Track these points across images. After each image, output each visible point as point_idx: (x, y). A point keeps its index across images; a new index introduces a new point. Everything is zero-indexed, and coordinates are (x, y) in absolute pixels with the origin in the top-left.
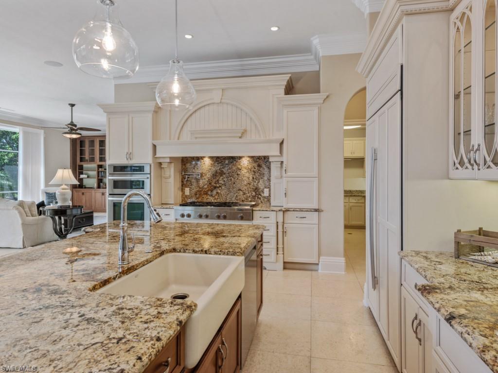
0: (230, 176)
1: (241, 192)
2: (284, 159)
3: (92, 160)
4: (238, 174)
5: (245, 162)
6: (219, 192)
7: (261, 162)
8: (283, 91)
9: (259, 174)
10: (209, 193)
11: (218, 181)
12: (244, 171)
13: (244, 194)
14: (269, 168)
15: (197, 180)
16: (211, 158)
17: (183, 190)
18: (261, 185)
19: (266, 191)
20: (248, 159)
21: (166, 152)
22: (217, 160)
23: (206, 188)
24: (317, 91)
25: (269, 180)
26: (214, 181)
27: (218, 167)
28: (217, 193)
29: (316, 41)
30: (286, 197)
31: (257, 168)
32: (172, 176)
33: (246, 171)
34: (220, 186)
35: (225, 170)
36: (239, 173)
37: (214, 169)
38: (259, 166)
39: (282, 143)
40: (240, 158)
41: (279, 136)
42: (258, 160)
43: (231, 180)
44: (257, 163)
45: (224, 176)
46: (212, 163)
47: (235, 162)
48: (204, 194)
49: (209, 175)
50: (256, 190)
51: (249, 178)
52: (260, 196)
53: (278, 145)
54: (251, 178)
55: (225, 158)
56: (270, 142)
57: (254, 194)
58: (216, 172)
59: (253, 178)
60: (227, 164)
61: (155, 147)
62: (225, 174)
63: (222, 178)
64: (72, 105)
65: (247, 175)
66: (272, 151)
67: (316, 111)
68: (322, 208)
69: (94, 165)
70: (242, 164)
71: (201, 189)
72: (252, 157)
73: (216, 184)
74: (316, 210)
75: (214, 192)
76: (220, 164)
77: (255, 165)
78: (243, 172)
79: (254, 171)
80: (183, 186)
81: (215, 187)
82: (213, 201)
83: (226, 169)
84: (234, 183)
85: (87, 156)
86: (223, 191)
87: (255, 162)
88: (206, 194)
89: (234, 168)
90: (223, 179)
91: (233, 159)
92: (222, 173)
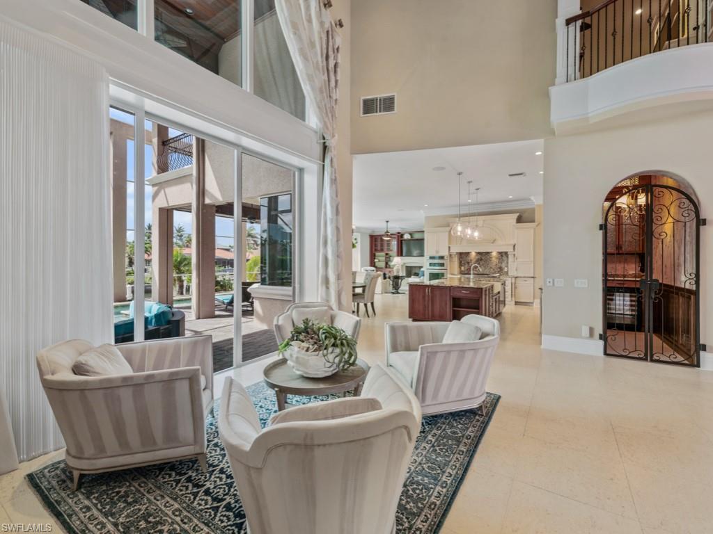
0: (486, 261)
1: (492, 269)
2: (515, 253)
3: (382, 250)
4: (490, 260)
5: (494, 254)
7: (503, 255)
8: (515, 221)
9: (502, 260)
11: (479, 263)
12: (494, 259)
14: (508, 257)
15: (468, 263)
16: (476, 253)
17: (460, 268)
18: (503, 266)
19: (506, 269)
20: (496, 253)
21: (455, 250)
22: (479, 253)
24: (533, 221)
25: (507, 263)
26: (477, 263)
27: (479, 257)
29: (532, 198)
30: (516, 271)
32: (456, 260)
34: (480, 266)
37: (477, 257)
38: (502, 256)
39: (514, 246)
40: (492, 252)
41: (512, 242)
43: (487, 263)
46: (476, 255)
47: (489, 255)
49: (474, 261)
50: (500, 268)
52: (502, 271)
53: (512, 247)
54: (497, 262)
55: (483, 253)
56: (508, 245)
57: (499, 270)
58: (479, 259)
59: (499, 262)
60: (484, 256)
61: (449, 247)
62: (483, 260)
63: (481, 262)
64: (387, 222)
66: (510, 250)
67: (532, 231)
68: (536, 276)
69: (383, 254)
70: (492, 256)
72: (498, 252)
74: (533, 277)
77: (500, 256)
79: (499, 259)
80: (461, 265)
83: (484, 258)
84: (488, 265)
85: (379, 248)
87: (500, 254)
89: (488, 258)
91: (488, 253)
92: (481, 260)
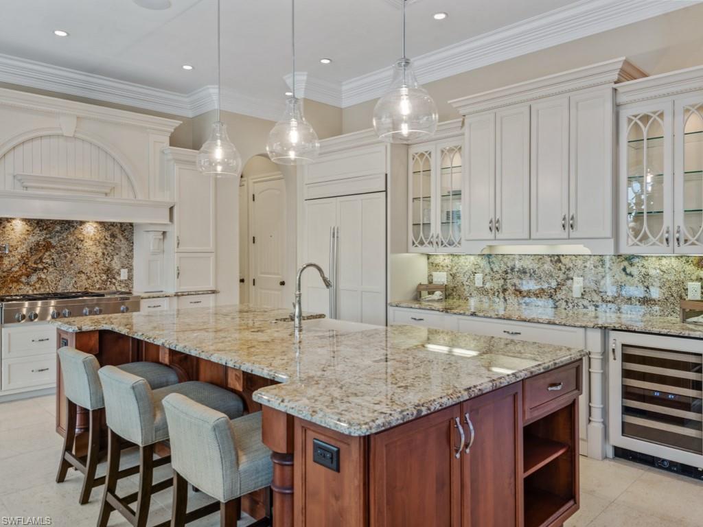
0: (64, 250)
1: (83, 275)
4: (78, 249)
5: (90, 230)
6: (43, 276)
7: (116, 231)
9: (112, 248)
10: (23, 279)
11: (41, 259)
12: (88, 244)
13: (89, 278)
14: (130, 242)
16: (28, 221)
18: (116, 264)
19: (124, 273)
20: (95, 225)
22: (39, 224)
23: (17, 271)
25: (129, 256)
26: (34, 258)
27: (38, 237)
28: (39, 279)
30: (178, 277)
31: (109, 239)
33: (91, 243)
34: (45, 268)
35: (53, 242)
36: (80, 246)
37: (33, 239)
38: (113, 236)
39: (171, 209)
40: (82, 223)
42: (111, 227)
43: (66, 257)
44: (110, 232)
45: (53, 251)
46: (29, 228)
47: (72, 230)
48: (12, 282)
49: (22, 250)
50: (108, 271)
51: (96, 254)
52: (114, 281)
53: (168, 213)
54: (100, 254)
55: (55, 222)
56: (151, 206)
57: (104, 277)
58: (38, 244)
59: (103, 254)
60: (57, 232)
62: (54, 247)
63: (47, 254)
65: (94, 249)
70: (84, 233)
71: (5, 274)
72: (101, 223)
73: (37, 264)
75: (34, 278)
76: (44, 232)
77: (107, 234)
78: (86, 244)
79: (105, 244)
81: (35, 270)
82: (30, 293)
83: (57, 239)
84: (71, 262)
86: (50, 276)
87: (107, 230)
88: (18, 281)
89: (71, 238)
90: (50, 255)
91: (69, 225)
92: (48, 247)
